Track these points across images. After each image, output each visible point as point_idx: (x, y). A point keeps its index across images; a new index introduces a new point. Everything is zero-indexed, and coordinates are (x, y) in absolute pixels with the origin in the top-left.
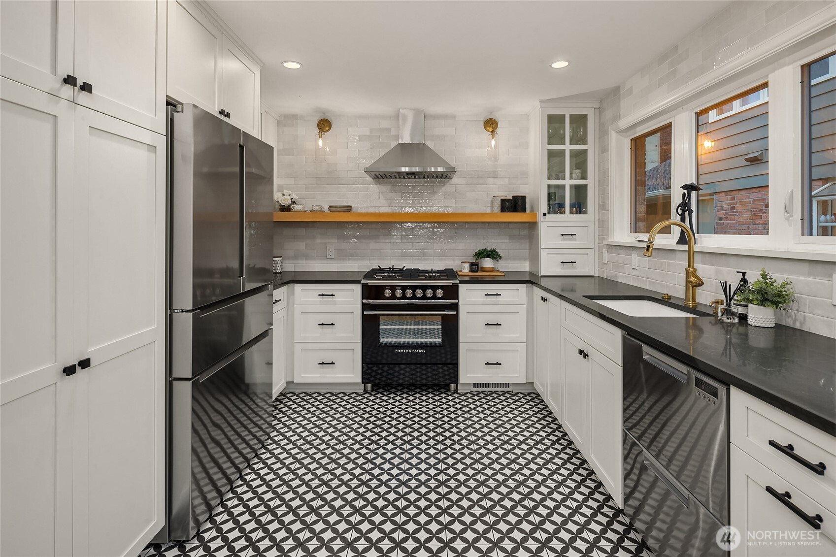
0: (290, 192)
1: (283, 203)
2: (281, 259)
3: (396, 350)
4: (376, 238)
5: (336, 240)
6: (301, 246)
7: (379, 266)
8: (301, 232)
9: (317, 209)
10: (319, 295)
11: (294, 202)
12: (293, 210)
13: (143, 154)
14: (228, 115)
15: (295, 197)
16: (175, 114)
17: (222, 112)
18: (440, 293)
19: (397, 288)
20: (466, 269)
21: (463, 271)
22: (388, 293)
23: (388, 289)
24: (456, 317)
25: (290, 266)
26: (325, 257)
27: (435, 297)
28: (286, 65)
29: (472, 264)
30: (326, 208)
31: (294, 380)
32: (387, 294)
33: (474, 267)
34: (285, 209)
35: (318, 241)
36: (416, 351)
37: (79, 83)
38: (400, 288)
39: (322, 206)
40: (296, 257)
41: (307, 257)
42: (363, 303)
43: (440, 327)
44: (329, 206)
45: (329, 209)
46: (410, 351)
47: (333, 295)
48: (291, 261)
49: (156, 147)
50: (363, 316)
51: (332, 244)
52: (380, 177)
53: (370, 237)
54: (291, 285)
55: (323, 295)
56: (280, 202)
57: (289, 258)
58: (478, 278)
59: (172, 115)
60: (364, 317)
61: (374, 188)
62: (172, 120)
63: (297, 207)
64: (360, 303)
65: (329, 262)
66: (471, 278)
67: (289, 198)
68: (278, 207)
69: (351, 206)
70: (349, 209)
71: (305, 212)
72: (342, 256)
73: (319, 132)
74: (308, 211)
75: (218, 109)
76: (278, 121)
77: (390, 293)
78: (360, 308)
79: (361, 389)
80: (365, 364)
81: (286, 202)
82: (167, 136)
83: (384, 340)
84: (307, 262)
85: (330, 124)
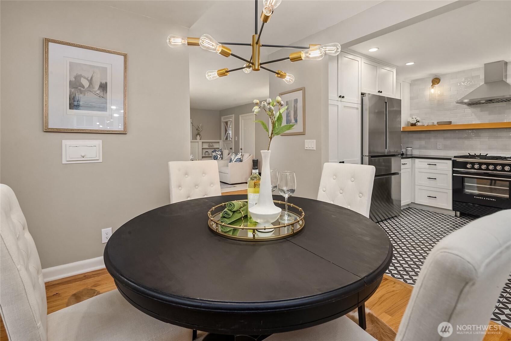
0: (416, 117)
1: (412, 122)
2: (411, 148)
3: (475, 197)
5: (442, 140)
6: (423, 143)
7: (469, 153)
8: (423, 135)
9: (430, 124)
10: (427, 164)
12: (417, 125)
13: (355, 111)
14: (381, 92)
15: (418, 119)
16: (363, 97)
17: (379, 92)
18: (507, 168)
19: (475, 163)
22: (469, 166)
23: (469, 164)
25: (416, 153)
26: (436, 148)
27: (503, 170)
28: (407, 64)
30: (436, 123)
31: (415, 201)
34: (413, 125)
35: (432, 140)
36: (488, 199)
37: (342, 96)
38: (477, 164)
39: (434, 123)
40: (420, 148)
41: (425, 148)
42: (453, 170)
43: (508, 188)
44: (437, 122)
45: (437, 124)
46: (484, 198)
47: (435, 165)
48: (417, 150)
49: (358, 108)
50: (453, 176)
51: (441, 142)
52: (473, 104)
53: (466, 138)
54: (414, 159)
55: (430, 164)
56: (410, 122)
57: (416, 149)
59: (363, 98)
61: (469, 110)
62: (363, 99)
63: (419, 124)
64: (451, 170)
65: (438, 151)
67: (415, 120)
68: (410, 124)
69: (451, 122)
70: (450, 123)
71: (424, 125)
72: (446, 148)
73: (432, 85)
74: (426, 125)
75: (377, 91)
76: (410, 84)
77: (471, 166)
78: (451, 172)
79: (453, 213)
80: (454, 201)
81: (414, 121)
82: (361, 104)
83: (467, 191)
84: (426, 151)
85: (440, 80)
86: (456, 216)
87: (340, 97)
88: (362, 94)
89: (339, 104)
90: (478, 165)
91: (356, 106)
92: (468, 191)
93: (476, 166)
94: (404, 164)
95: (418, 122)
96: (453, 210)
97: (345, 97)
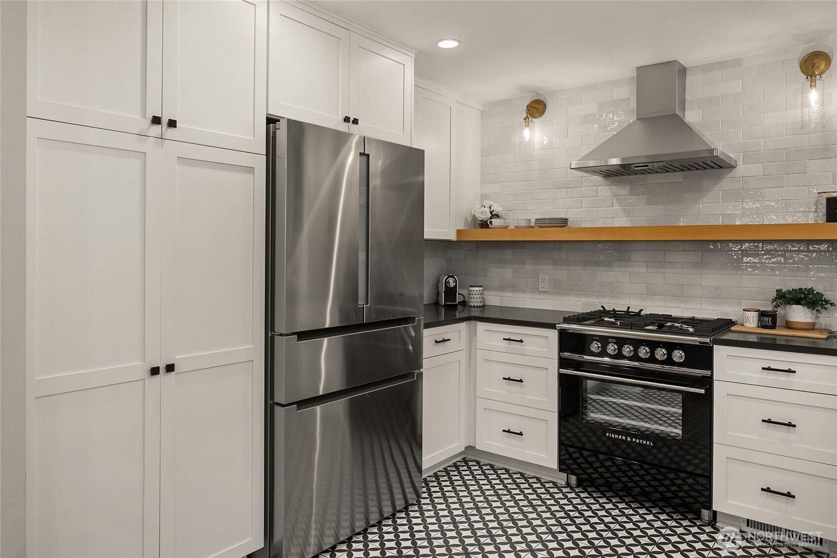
0: (491, 203)
1: (481, 218)
2: (481, 289)
3: (607, 434)
4: (608, 264)
5: (551, 267)
6: (507, 273)
7: (602, 307)
8: (508, 254)
9: (523, 223)
10: (504, 339)
11: (495, 215)
12: (490, 226)
14: (356, 122)
15: (497, 209)
16: (277, 132)
17: (347, 119)
18: (678, 355)
19: (610, 340)
20: (751, 322)
21: (745, 324)
22: (595, 347)
23: (597, 341)
24: (708, 398)
25: (494, 299)
26: (537, 290)
27: (669, 361)
28: (442, 44)
29: (762, 314)
30: (534, 222)
31: (475, 445)
32: (593, 347)
33: (768, 319)
34: (484, 225)
35: (529, 267)
36: (637, 441)
37: (166, 121)
38: (614, 341)
39: (527, 220)
40: (502, 288)
41: (514, 288)
42: (560, 356)
43: (680, 411)
44: (536, 220)
45: (536, 224)
46: (629, 439)
47: (521, 341)
48: (496, 293)
49: (254, 168)
50: (560, 375)
51: (547, 272)
52: (612, 174)
54: (473, 322)
55: (509, 340)
56: (477, 216)
57: (493, 289)
58: (775, 339)
59: (274, 133)
60: (562, 378)
61: (604, 189)
62: (274, 138)
63: (496, 222)
64: (556, 357)
65: (542, 296)
66: (761, 338)
67: (489, 210)
69: (567, 219)
70: (563, 223)
71: (509, 227)
72: (559, 289)
73: (525, 119)
74: (512, 227)
75: (341, 117)
76: (482, 112)
77: (599, 347)
78: (556, 363)
79: (562, 479)
80: (562, 445)
81: (485, 215)
82: (267, 155)
83: (592, 415)
84: (515, 295)
85: (545, 106)
86: (568, 485)
87: (156, 120)
88: (271, 121)
89: (149, 146)
90: (615, 343)
91: (243, 160)
92: (594, 416)
93: (611, 348)
94: (444, 341)
95: (497, 216)
96: (561, 470)
97: (178, 125)
